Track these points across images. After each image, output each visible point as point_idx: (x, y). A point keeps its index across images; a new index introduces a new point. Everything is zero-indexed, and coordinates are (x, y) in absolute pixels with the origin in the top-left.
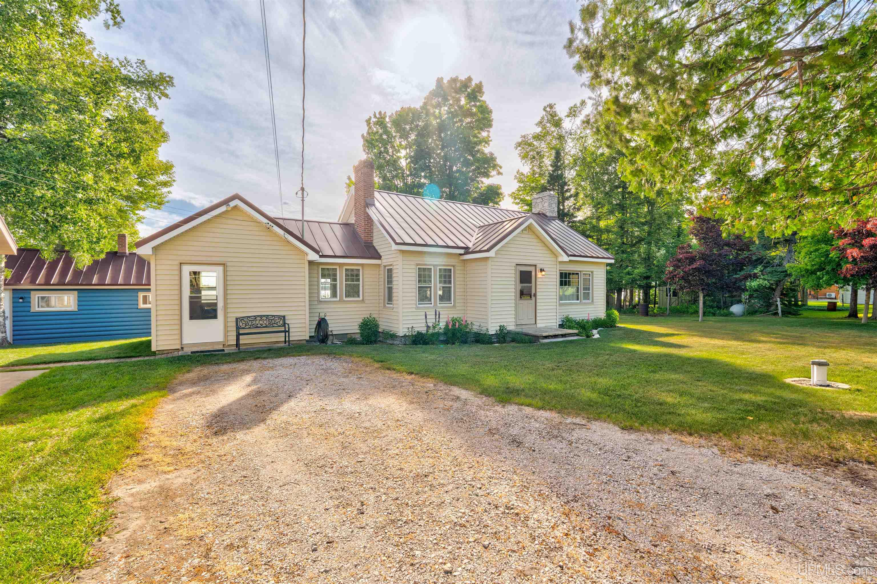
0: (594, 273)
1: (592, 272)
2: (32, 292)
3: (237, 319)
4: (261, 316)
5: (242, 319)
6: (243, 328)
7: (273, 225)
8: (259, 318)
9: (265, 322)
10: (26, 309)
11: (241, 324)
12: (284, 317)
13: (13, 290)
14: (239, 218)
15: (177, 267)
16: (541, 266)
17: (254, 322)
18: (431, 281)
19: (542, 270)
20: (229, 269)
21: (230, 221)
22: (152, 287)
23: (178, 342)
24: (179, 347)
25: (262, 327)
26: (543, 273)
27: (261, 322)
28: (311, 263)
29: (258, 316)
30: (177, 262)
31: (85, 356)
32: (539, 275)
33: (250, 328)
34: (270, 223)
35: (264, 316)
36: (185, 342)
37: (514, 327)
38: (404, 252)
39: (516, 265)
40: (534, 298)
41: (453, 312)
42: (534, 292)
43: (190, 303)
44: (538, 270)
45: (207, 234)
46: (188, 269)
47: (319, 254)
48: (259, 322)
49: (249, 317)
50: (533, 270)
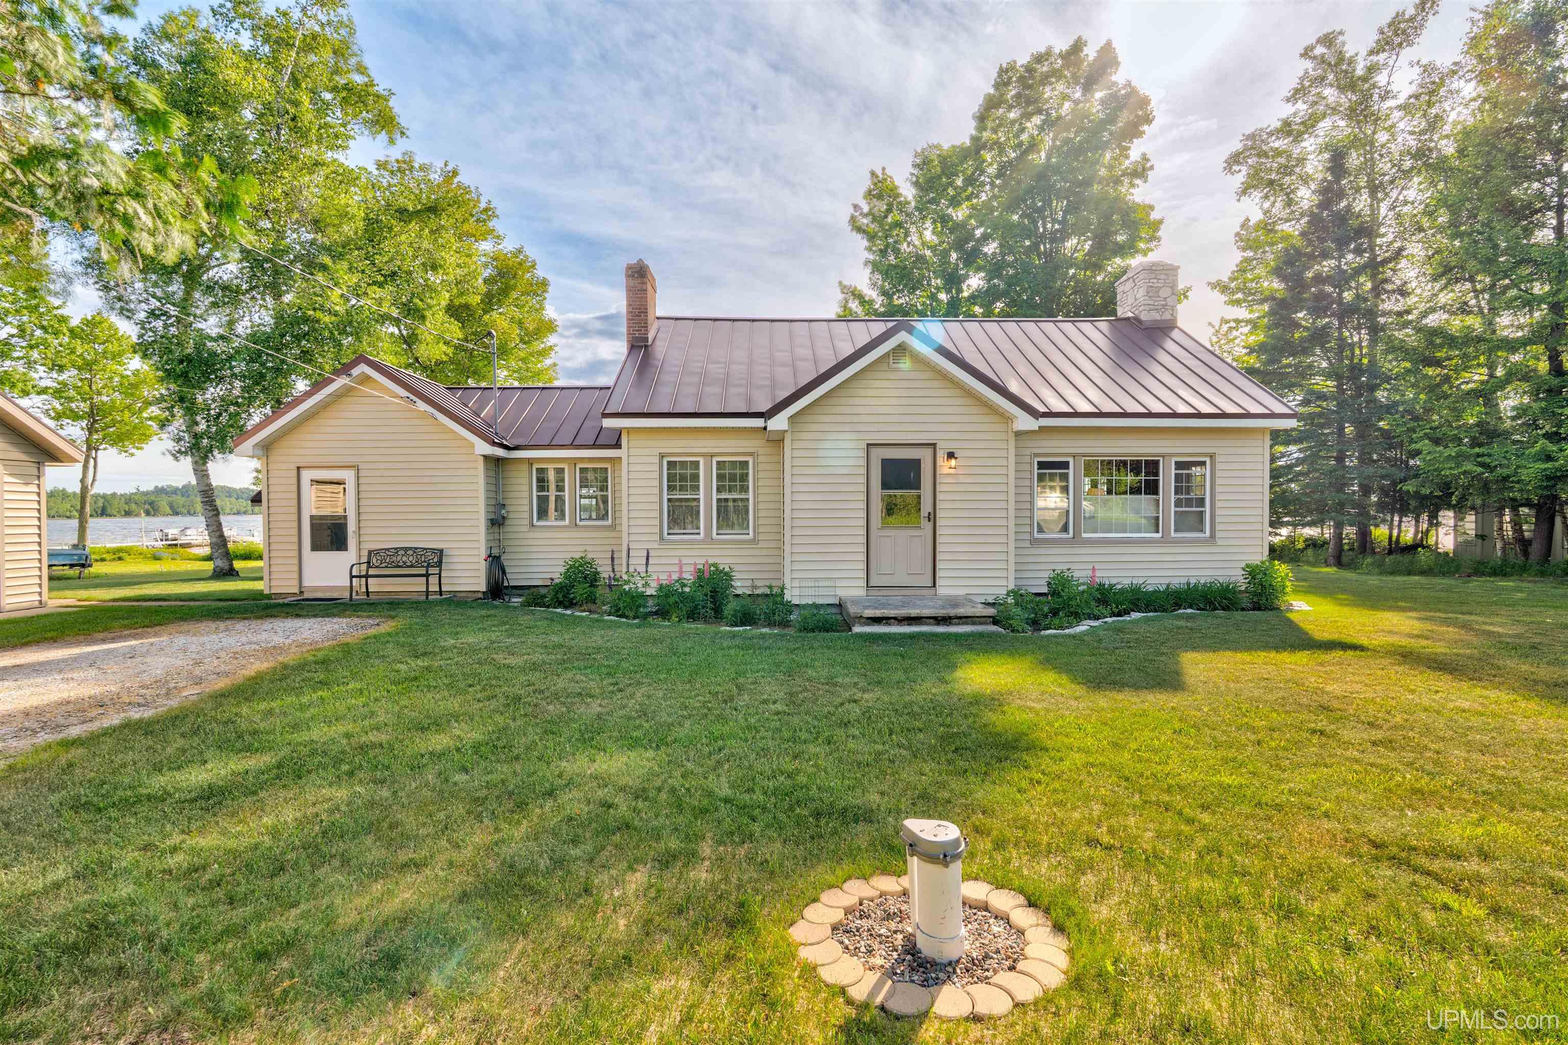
0: (1218, 459)
1: (1212, 456)
3: (370, 552)
4: (406, 549)
5: (377, 552)
6: (377, 567)
7: (414, 398)
8: (402, 552)
9: (410, 558)
11: (374, 560)
12: (441, 551)
14: (372, 393)
15: (295, 472)
16: (951, 446)
17: (394, 558)
18: (697, 488)
19: (951, 455)
20: (361, 473)
22: (265, 503)
23: (296, 582)
24: (296, 591)
25: (404, 565)
26: (953, 462)
27: (404, 559)
28: (487, 461)
29: (402, 548)
30: (294, 467)
32: (946, 467)
33: (387, 567)
34: (411, 396)
35: (410, 548)
36: (305, 583)
37: (862, 592)
38: (629, 430)
39: (868, 445)
40: (931, 524)
41: (750, 552)
42: (930, 509)
43: (313, 526)
44: (941, 455)
45: (331, 422)
46: (307, 476)
47: (494, 444)
48: (401, 558)
49: (388, 550)
50: (925, 455)
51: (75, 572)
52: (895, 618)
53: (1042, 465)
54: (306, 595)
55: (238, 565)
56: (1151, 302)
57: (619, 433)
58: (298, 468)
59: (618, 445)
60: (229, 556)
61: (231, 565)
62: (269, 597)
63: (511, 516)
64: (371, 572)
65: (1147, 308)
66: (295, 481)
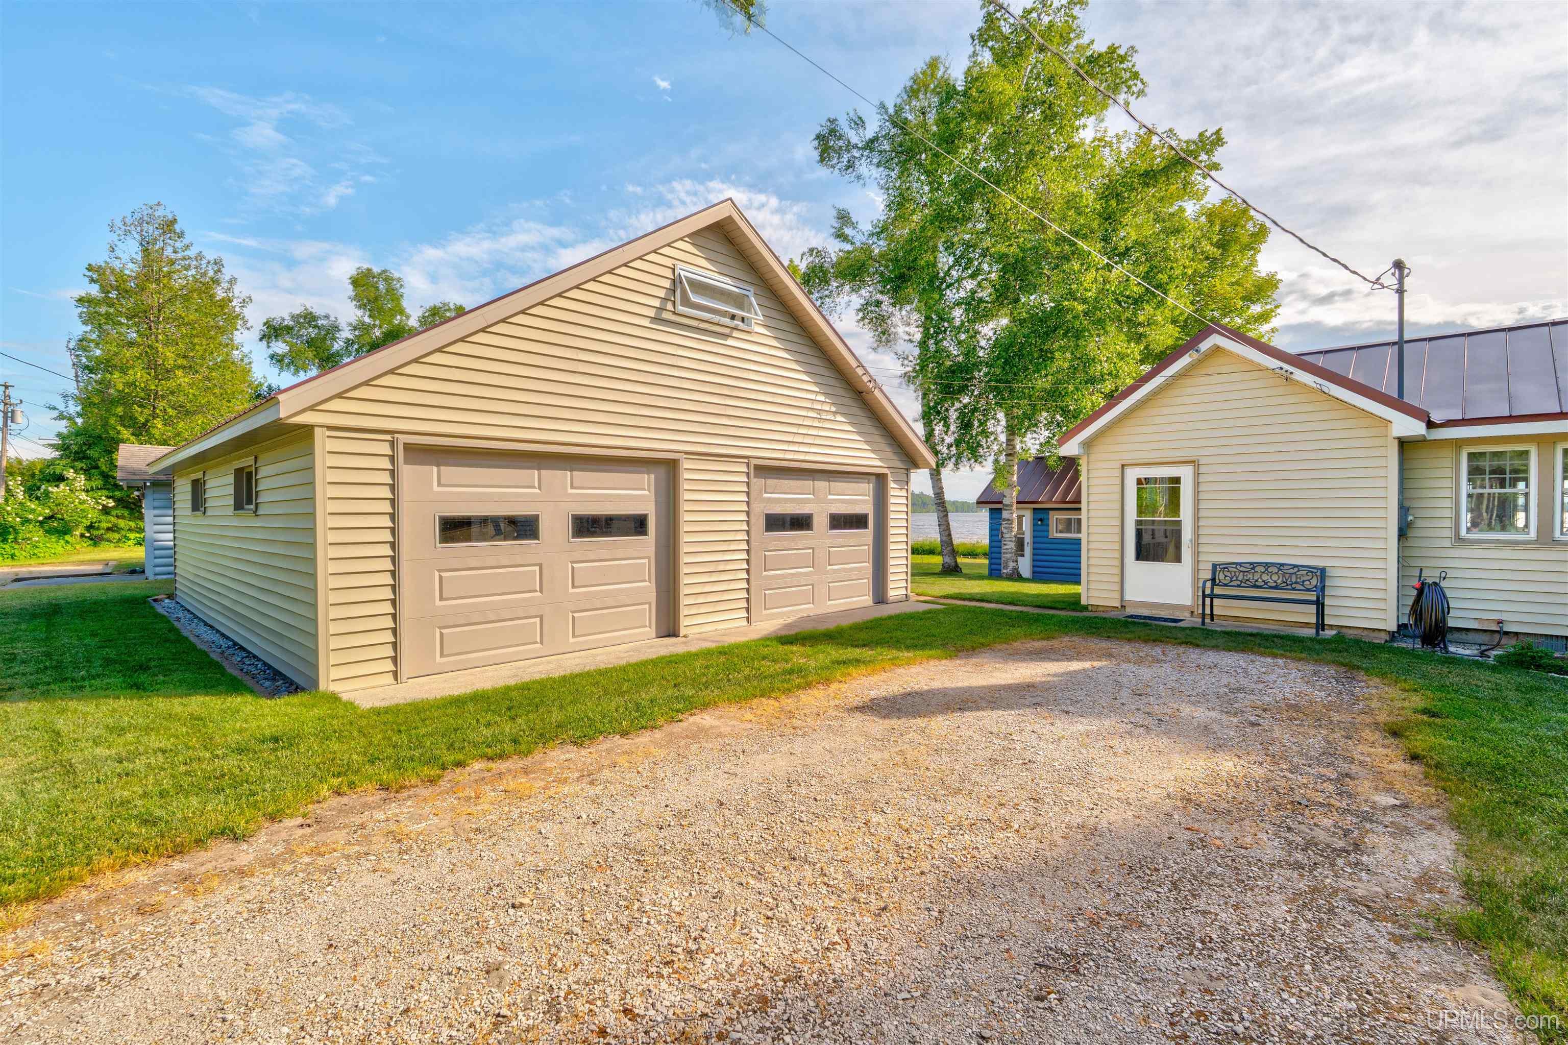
2: (1051, 512)
3: (1215, 566)
4: (1267, 565)
5: (1225, 566)
6: (1225, 585)
7: (1291, 368)
8: (1260, 569)
9: (1275, 577)
10: (1046, 533)
11: (1222, 577)
12: (1323, 570)
13: (1034, 509)
14: (1224, 369)
15: (1118, 472)
17: (1250, 576)
20: (1203, 469)
21: (1206, 380)
22: (1084, 506)
23: (1117, 595)
24: (1117, 604)
25: (1265, 586)
27: (1265, 577)
28: (1404, 444)
29: (1260, 564)
30: (1118, 464)
31: (978, 597)
33: (1239, 586)
34: (1286, 367)
35: (1273, 564)
36: (1128, 597)
43: (1138, 533)
45: (1165, 411)
46: (1135, 474)
47: (1426, 419)
48: (1259, 576)
49: (1240, 564)
54: (1130, 611)
55: (961, 560)
58: (1123, 466)
60: (954, 553)
61: (956, 562)
62: (1086, 608)
63: (1419, 523)
64: (1218, 591)
66: (1118, 481)
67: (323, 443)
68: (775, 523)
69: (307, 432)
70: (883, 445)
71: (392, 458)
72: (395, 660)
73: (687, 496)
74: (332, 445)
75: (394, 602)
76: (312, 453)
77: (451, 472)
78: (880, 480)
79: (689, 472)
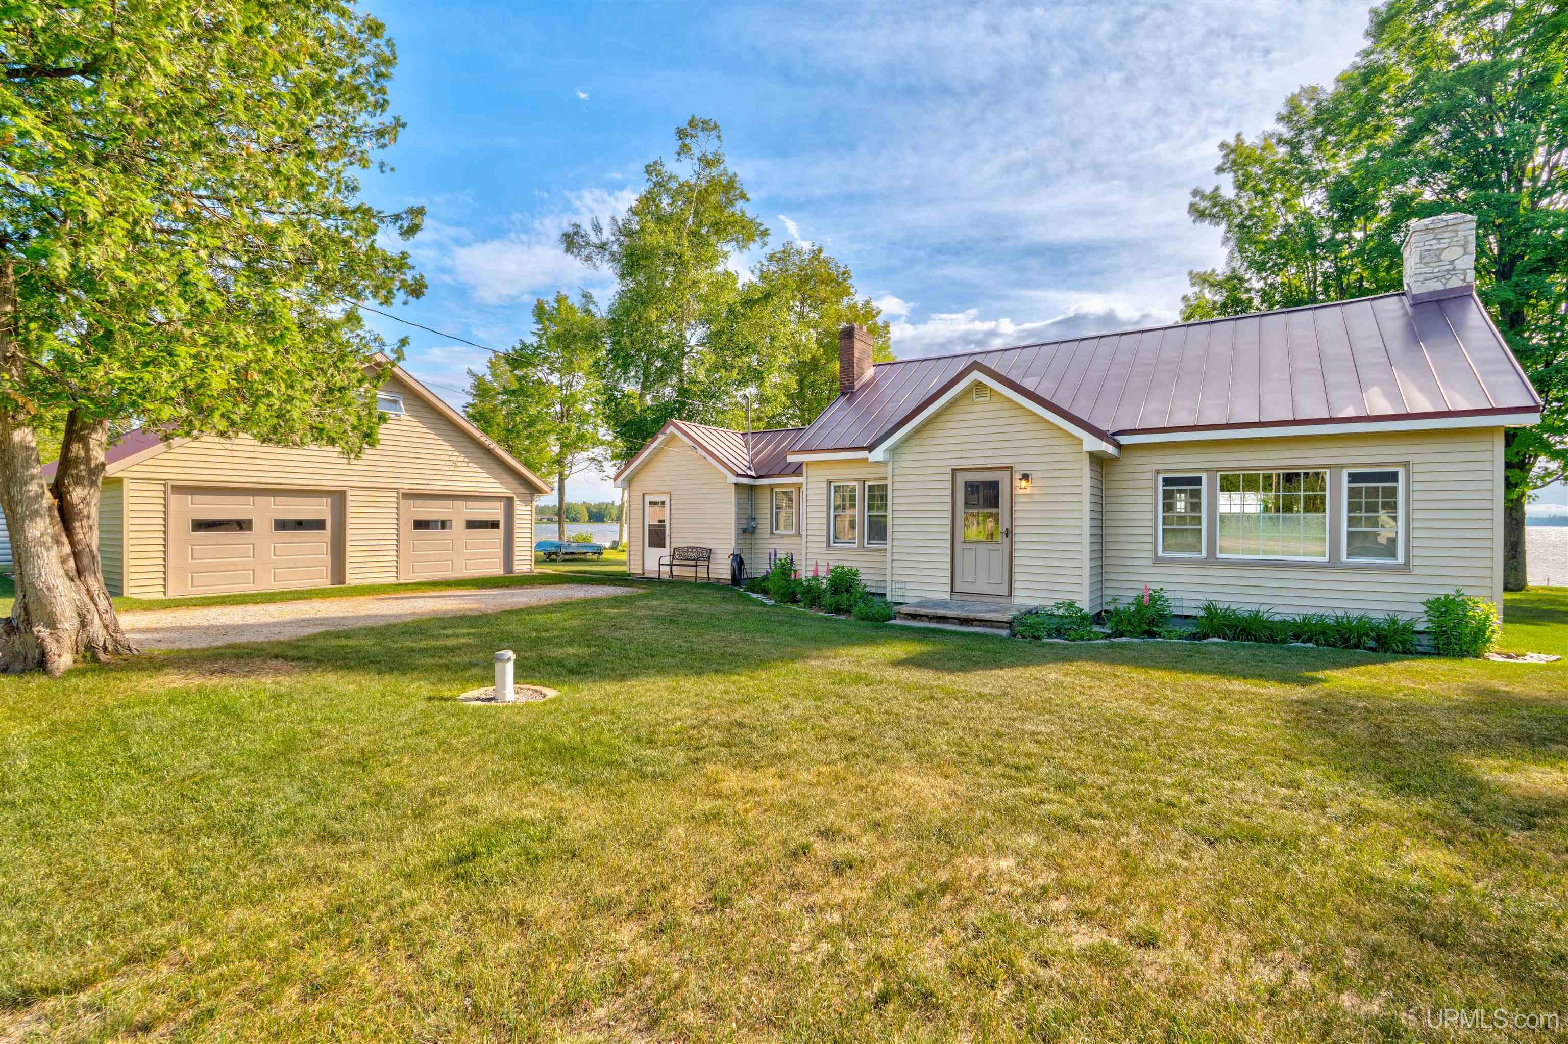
0: (1414, 468)
1: (1406, 465)
3: (675, 549)
4: (692, 548)
5: (678, 549)
6: (678, 559)
7: (697, 447)
8: (690, 550)
9: (694, 554)
11: (676, 554)
12: (710, 550)
15: (642, 496)
16: (1025, 469)
17: (686, 554)
18: (855, 507)
19: (1025, 477)
20: (672, 497)
23: (641, 567)
24: (641, 572)
25: (691, 559)
26: (1027, 484)
27: (691, 554)
29: (690, 547)
30: (642, 493)
32: (1021, 487)
33: (682, 559)
35: (694, 547)
36: (645, 567)
37: (947, 597)
38: (808, 463)
39: (954, 470)
40: (1008, 539)
41: (876, 559)
42: (1007, 526)
43: (650, 531)
44: (1017, 476)
46: (648, 499)
47: (738, 475)
48: (689, 554)
49: (683, 548)
50: (1002, 478)
51: (595, 557)
52: (927, 616)
53: (1167, 481)
54: (646, 575)
56: (1427, 270)
57: (801, 464)
58: (644, 494)
59: (801, 475)
62: (629, 575)
63: (760, 526)
64: (675, 562)
65: (1421, 278)
66: (642, 502)
67: (127, 486)
68: (420, 525)
69: (119, 481)
70: (510, 480)
71: (165, 492)
72: (164, 586)
73: (351, 509)
74: (132, 486)
75: (164, 559)
76: (122, 490)
77: (198, 498)
78: (509, 501)
79: (351, 498)
